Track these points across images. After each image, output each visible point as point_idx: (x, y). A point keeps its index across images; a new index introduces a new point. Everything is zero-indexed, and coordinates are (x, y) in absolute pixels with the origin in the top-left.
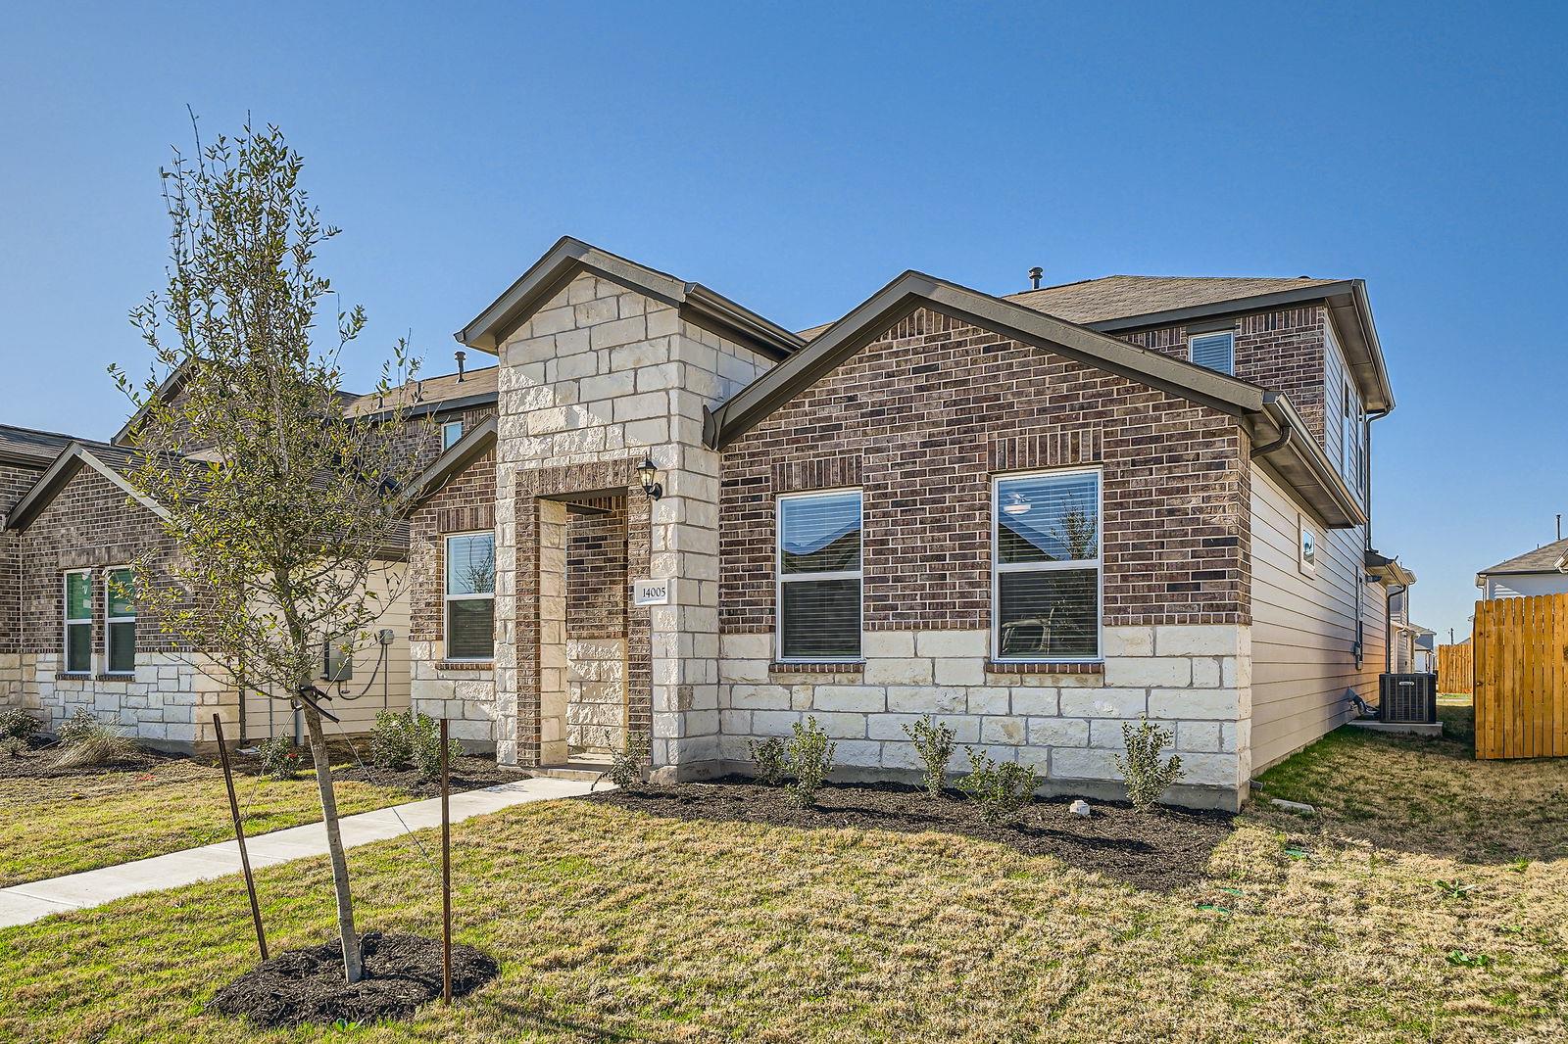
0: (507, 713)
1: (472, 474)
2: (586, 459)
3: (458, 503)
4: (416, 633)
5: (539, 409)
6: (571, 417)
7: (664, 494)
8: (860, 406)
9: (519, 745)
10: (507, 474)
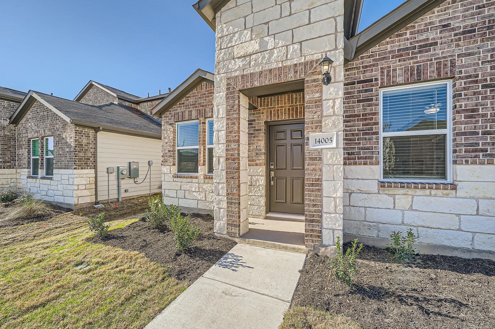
0: (220, 206)
1: (188, 97)
2: (274, 66)
3: (183, 109)
4: (164, 163)
5: (241, 43)
6: (263, 44)
7: (332, 81)
8: (453, 29)
10: (221, 80)
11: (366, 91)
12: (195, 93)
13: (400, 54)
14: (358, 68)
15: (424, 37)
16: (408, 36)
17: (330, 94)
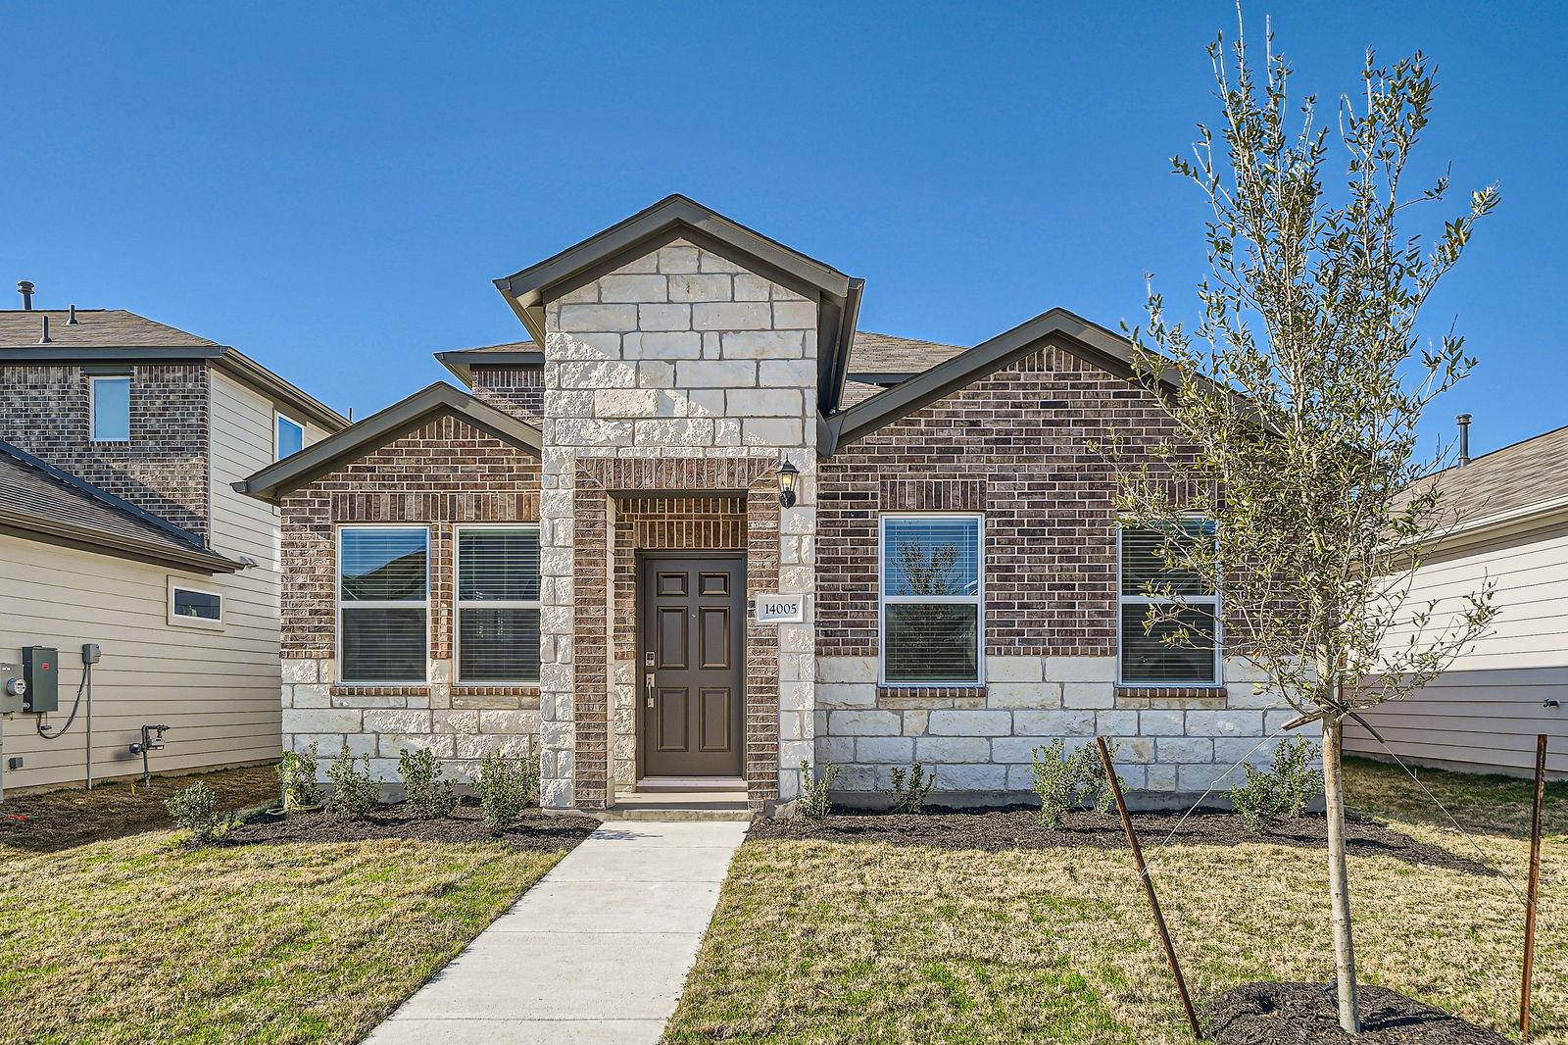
0: (557, 746)
1: (389, 453)
2: (687, 453)
3: (369, 486)
4: (294, 648)
5: (612, 388)
6: (660, 402)
7: (797, 502)
8: (984, 432)
9: (578, 784)
10: (561, 460)
11: (857, 515)
12: (416, 444)
13: (913, 457)
14: (844, 469)
15: (944, 435)
16: (922, 427)
17: (794, 524)
